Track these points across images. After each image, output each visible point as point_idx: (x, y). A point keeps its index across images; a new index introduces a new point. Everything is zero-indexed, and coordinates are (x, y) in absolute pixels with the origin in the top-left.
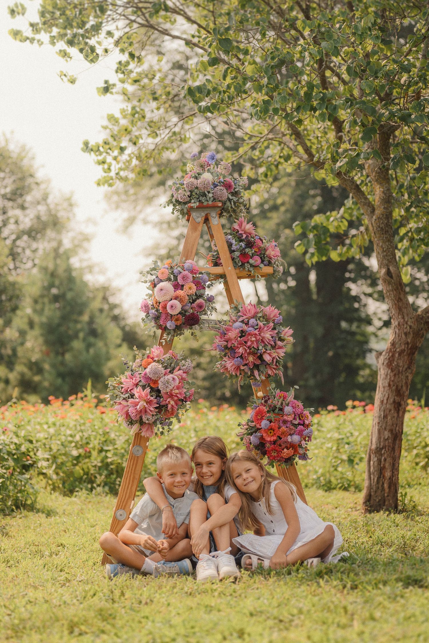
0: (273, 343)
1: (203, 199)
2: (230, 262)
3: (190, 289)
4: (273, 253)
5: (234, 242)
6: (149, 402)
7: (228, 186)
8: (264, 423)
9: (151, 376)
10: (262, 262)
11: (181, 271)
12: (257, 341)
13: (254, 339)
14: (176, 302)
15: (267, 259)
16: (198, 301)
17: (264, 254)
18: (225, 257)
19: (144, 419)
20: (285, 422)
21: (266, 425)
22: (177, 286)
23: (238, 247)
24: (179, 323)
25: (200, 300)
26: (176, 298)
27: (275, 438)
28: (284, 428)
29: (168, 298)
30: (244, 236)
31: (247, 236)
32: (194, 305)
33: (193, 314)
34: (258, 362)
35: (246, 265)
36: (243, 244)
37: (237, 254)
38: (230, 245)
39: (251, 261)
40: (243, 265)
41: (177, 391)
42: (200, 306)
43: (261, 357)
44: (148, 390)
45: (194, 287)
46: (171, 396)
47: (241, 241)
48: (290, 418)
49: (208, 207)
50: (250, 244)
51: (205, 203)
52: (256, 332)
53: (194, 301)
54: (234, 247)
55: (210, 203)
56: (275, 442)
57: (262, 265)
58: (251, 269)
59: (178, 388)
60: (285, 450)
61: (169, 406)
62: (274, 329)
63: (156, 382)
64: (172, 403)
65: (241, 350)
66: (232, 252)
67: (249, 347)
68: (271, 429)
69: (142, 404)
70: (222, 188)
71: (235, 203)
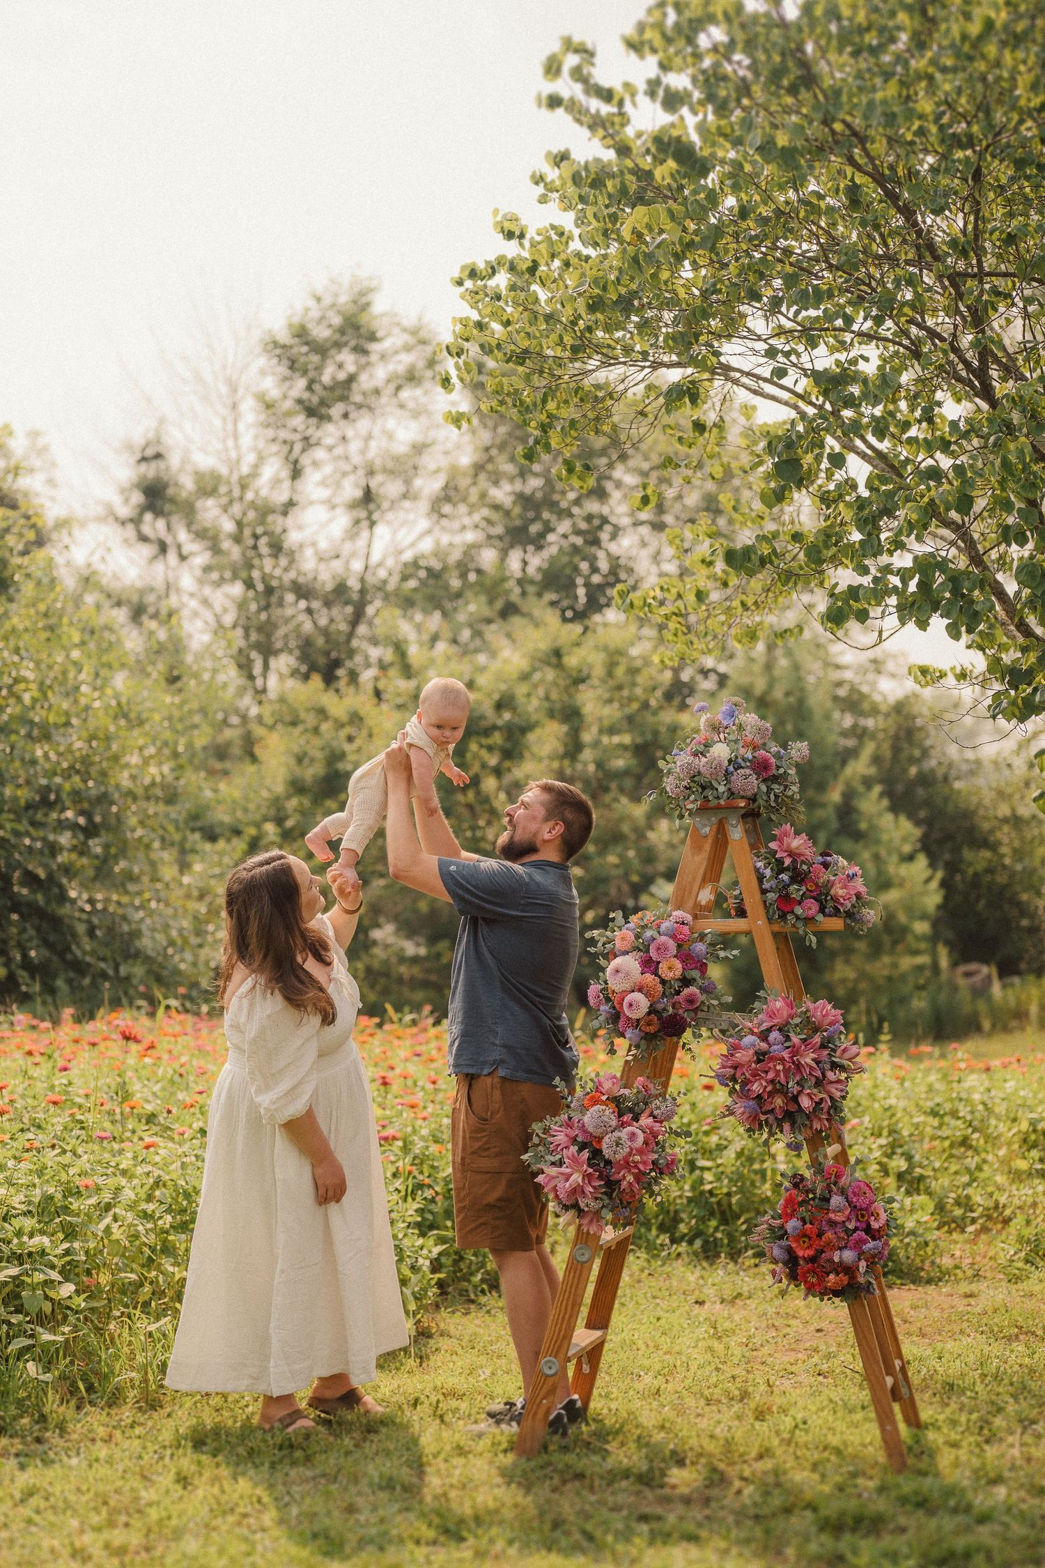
0: (819, 1074)
1: (709, 793)
2: (762, 911)
3: (672, 969)
4: (841, 892)
5: (768, 872)
6: (588, 1177)
7: (761, 767)
8: (792, 1225)
9: (591, 1129)
10: (822, 910)
11: (656, 935)
12: (786, 1071)
13: (780, 1067)
14: (638, 997)
15: (831, 904)
16: (686, 991)
17: (827, 894)
18: (753, 901)
19: (582, 1205)
20: (833, 1223)
21: (795, 1228)
22: (649, 965)
23: (773, 883)
24: (652, 1029)
25: (692, 989)
26: (640, 990)
27: (811, 1252)
28: (829, 1235)
29: (628, 986)
30: (787, 862)
31: (794, 861)
32: (680, 998)
33: (674, 1016)
34: (793, 1108)
35: (789, 917)
36: (785, 877)
37: (771, 896)
38: (761, 878)
39: (798, 910)
40: (783, 917)
41: (638, 1158)
42: (691, 1000)
43: (795, 1099)
44: (586, 1154)
45: (678, 965)
46: (627, 1164)
47: (782, 870)
48: (839, 1217)
49: (718, 807)
50: (798, 877)
51: (713, 803)
52: (786, 1055)
53: (678, 993)
54: (766, 885)
55: (722, 802)
56: (813, 1259)
57: (820, 917)
58: (800, 924)
59: (640, 1152)
60: (832, 1276)
61: (624, 1184)
62: (823, 1047)
63: (600, 1139)
64: (630, 1178)
65: (756, 1087)
66: (764, 892)
67: (772, 1081)
68: (805, 1235)
69: (577, 1178)
70: (748, 771)
71: (776, 796)
